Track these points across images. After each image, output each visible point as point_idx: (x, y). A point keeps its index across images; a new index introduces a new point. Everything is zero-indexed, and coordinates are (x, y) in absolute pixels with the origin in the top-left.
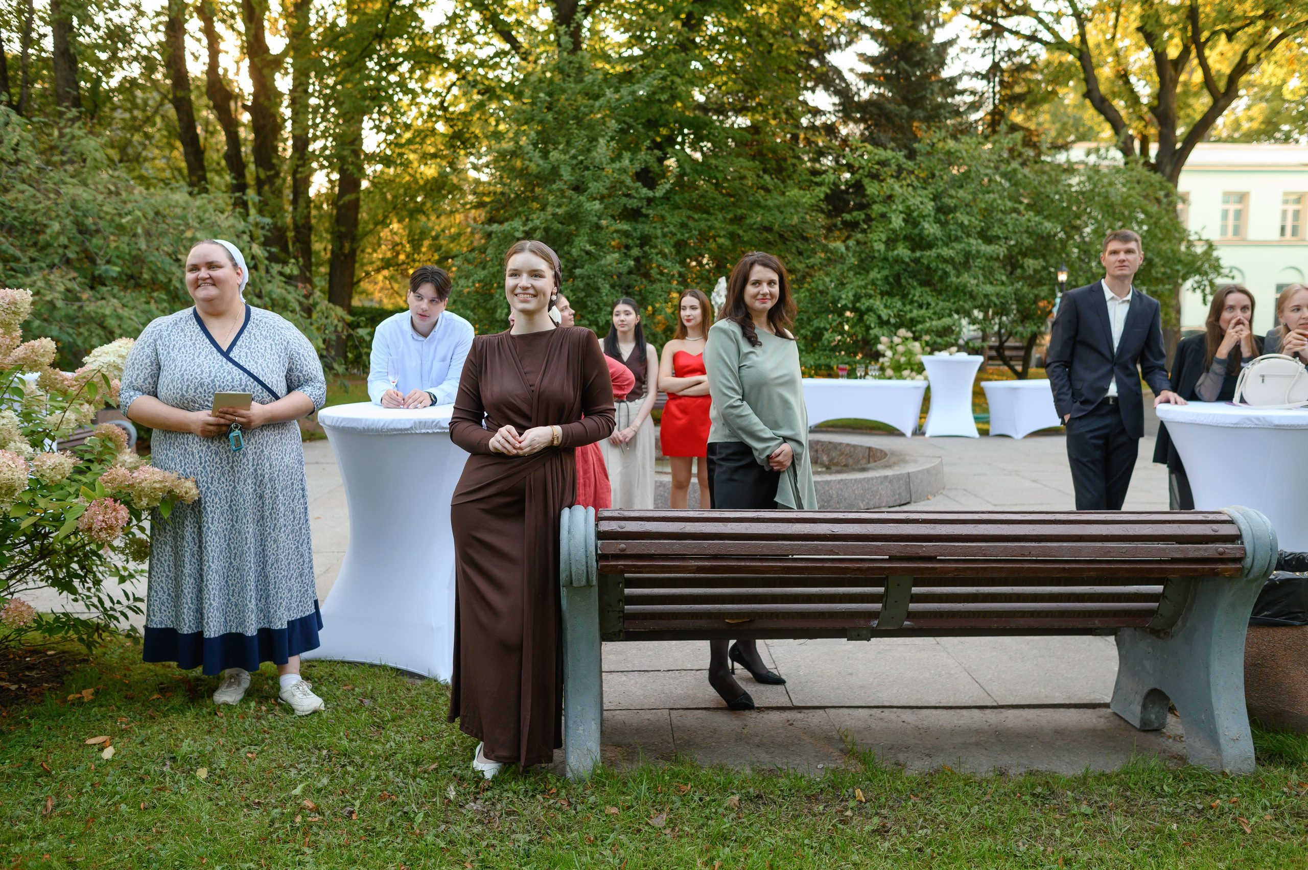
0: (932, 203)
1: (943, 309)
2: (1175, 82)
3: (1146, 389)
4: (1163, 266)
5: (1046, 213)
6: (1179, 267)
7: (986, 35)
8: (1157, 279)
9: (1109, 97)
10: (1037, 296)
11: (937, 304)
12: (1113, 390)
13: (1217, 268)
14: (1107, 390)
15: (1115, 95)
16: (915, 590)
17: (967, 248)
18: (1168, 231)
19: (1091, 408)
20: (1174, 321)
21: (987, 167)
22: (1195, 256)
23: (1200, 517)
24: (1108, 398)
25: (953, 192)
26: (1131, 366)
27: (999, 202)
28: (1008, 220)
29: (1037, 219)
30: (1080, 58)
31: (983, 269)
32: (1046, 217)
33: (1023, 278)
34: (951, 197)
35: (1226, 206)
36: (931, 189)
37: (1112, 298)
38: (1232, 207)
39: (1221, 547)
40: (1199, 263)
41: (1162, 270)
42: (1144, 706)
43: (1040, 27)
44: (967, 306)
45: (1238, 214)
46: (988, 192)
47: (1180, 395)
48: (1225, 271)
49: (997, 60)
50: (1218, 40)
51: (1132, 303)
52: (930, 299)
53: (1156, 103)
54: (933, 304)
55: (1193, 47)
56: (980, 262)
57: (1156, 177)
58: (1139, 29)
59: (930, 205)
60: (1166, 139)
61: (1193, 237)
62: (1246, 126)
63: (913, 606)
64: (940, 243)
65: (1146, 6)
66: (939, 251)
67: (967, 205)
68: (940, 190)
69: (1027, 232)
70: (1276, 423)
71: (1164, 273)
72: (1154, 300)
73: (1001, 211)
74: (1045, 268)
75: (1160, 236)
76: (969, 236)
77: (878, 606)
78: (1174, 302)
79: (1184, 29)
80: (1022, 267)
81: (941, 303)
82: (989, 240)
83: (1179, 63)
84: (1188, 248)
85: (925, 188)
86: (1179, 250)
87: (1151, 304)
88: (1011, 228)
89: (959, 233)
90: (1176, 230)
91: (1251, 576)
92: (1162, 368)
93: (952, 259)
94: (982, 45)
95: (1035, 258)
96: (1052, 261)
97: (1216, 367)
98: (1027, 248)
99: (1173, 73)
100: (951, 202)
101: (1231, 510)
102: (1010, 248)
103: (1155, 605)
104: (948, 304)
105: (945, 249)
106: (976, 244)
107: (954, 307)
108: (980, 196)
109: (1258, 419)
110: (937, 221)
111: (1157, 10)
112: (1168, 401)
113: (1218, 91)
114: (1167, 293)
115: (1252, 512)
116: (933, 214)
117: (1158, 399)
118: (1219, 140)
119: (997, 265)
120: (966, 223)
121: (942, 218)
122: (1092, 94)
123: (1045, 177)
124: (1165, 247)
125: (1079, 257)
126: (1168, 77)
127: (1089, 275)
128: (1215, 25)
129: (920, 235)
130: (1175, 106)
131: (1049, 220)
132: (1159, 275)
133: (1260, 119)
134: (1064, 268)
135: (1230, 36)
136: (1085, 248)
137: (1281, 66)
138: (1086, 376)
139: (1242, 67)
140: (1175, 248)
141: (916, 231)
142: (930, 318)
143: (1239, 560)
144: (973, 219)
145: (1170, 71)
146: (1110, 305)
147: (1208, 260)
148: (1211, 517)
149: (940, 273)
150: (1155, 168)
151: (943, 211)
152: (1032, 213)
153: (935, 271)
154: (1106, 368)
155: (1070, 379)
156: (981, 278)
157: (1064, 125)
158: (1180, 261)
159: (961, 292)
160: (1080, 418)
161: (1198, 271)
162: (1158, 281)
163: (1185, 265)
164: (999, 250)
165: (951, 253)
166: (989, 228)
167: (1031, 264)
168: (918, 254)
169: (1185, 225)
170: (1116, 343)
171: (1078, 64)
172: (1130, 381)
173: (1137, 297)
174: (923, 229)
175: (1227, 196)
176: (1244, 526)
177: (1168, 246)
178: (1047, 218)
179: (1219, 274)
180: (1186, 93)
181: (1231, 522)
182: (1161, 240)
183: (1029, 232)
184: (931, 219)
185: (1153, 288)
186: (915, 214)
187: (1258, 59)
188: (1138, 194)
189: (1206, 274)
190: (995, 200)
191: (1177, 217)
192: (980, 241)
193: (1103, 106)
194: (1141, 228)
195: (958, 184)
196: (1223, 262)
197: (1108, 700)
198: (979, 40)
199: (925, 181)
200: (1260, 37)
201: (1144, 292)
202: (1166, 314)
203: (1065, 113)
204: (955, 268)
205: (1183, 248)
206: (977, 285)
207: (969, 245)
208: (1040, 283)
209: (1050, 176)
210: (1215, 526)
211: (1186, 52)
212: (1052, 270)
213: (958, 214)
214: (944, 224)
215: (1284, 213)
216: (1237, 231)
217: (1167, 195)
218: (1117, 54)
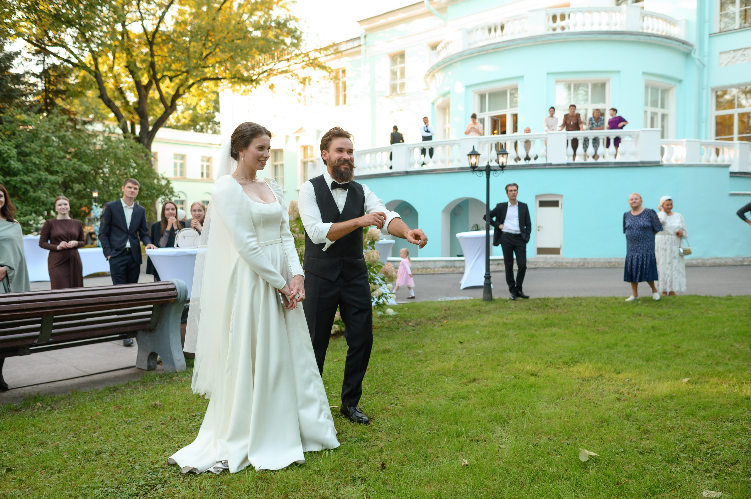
0: (16, 150)
1: (26, 211)
2: (146, 97)
3: (141, 243)
4: (147, 190)
5: (84, 160)
6: (154, 191)
7: (37, 53)
8: (144, 197)
9: (112, 99)
10: (81, 204)
11: (22, 208)
12: (128, 245)
13: (172, 192)
14: (125, 245)
15: (115, 98)
16: (54, 324)
17: (39, 177)
18: (148, 173)
19: (120, 252)
20: (154, 218)
21: (47, 132)
22: (161, 186)
23: (162, 283)
24: (126, 248)
25: (28, 144)
26: (135, 235)
27: (57, 152)
28: (62, 162)
29: (79, 163)
30: (96, 77)
31: (49, 188)
32: (83, 162)
33: (73, 194)
34: (27, 147)
35: (176, 161)
36: (13, 142)
37: (126, 207)
38: (179, 162)
39: (170, 292)
40: (164, 190)
41: (146, 192)
42: (148, 361)
43: (72, 56)
44: (41, 209)
45: (182, 165)
46: (50, 146)
47: (155, 245)
48: (176, 194)
49: (46, 68)
50: (166, 79)
51: (134, 209)
52: (17, 205)
53: (137, 106)
54: (20, 208)
55: (154, 82)
56: (48, 185)
57: (140, 146)
58: (126, 67)
59: (14, 152)
60: (144, 124)
61: (160, 177)
62: (183, 121)
63: (54, 331)
64: (22, 173)
65: (129, 57)
66: (22, 177)
67: (37, 152)
68: (19, 142)
69: (73, 169)
70: (189, 253)
71: (147, 194)
72: (143, 207)
73: (58, 157)
74: (85, 190)
75: (144, 175)
76: (39, 169)
77: (38, 333)
78: (153, 209)
79: (149, 72)
80: (72, 188)
81: (25, 208)
82: (52, 173)
83: (147, 87)
84: (158, 182)
85: (9, 141)
86: (154, 183)
87: (142, 209)
88: (64, 167)
89: (34, 168)
90: (152, 173)
91: (180, 302)
92: (148, 235)
93: (30, 182)
94: (36, 58)
95: (80, 184)
96: (89, 186)
97: (166, 234)
98: (74, 178)
99: (145, 92)
100: (28, 150)
101: (173, 280)
102: (65, 179)
103: (149, 319)
104: (29, 208)
105: (25, 176)
106: (44, 175)
107: (33, 210)
108: (45, 148)
109: (183, 252)
110: (19, 160)
111: (135, 60)
112: (150, 248)
113: (167, 105)
114: (149, 204)
115: (179, 280)
116: (16, 156)
117: (146, 247)
118: (170, 127)
119: (57, 187)
120: (38, 162)
121: (22, 158)
122: (103, 96)
123: (82, 141)
124: (147, 181)
125: (103, 184)
126: (142, 94)
127: (109, 194)
128: (163, 71)
129: (9, 167)
130: (147, 109)
131: (86, 164)
132: (145, 195)
133: (189, 119)
134: (96, 190)
135: (171, 79)
136: (106, 179)
137: (195, 96)
138: (116, 239)
139: (177, 95)
140: (152, 182)
141: (6, 165)
142: (18, 216)
143: (176, 296)
144: (42, 161)
145: (143, 91)
146: (125, 209)
147: (168, 188)
148: (166, 283)
149: (23, 190)
150: (139, 140)
151: (22, 155)
152: (76, 160)
153: (20, 189)
154: (125, 236)
155: (109, 241)
156: (48, 193)
157: (87, 108)
158: (154, 188)
159: (36, 201)
160: (114, 257)
161: (164, 194)
162: (145, 198)
163: (157, 190)
164: (60, 179)
165: (30, 179)
166: (51, 166)
167: (77, 187)
168: (8, 178)
169: (156, 171)
170: (128, 226)
171: (94, 79)
172: (135, 241)
173: (136, 206)
174: (10, 164)
175: (176, 156)
176: (177, 285)
177: (148, 181)
178: (85, 162)
179: (173, 195)
180: (152, 103)
181: (173, 284)
182: (145, 177)
183: (75, 170)
184: (15, 159)
185: (142, 202)
186: (5, 155)
187: (184, 92)
188: (132, 153)
189: (167, 195)
190: (54, 151)
191: (152, 165)
192: (47, 173)
193: (109, 104)
194: (134, 171)
195: (31, 140)
196: (174, 190)
197: (134, 364)
198: (34, 55)
199: (9, 136)
200: (184, 82)
201: (138, 203)
202: (150, 215)
203: (87, 101)
204: (32, 187)
205: (156, 181)
206: (47, 198)
207: (40, 175)
208: (83, 197)
209: (84, 140)
210: (167, 286)
211: (150, 83)
212: (89, 190)
213: (32, 157)
214: (23, 162)
215: (202, 166)
216: (182, 173)
217: (146, 156)
218: (115, 77)
